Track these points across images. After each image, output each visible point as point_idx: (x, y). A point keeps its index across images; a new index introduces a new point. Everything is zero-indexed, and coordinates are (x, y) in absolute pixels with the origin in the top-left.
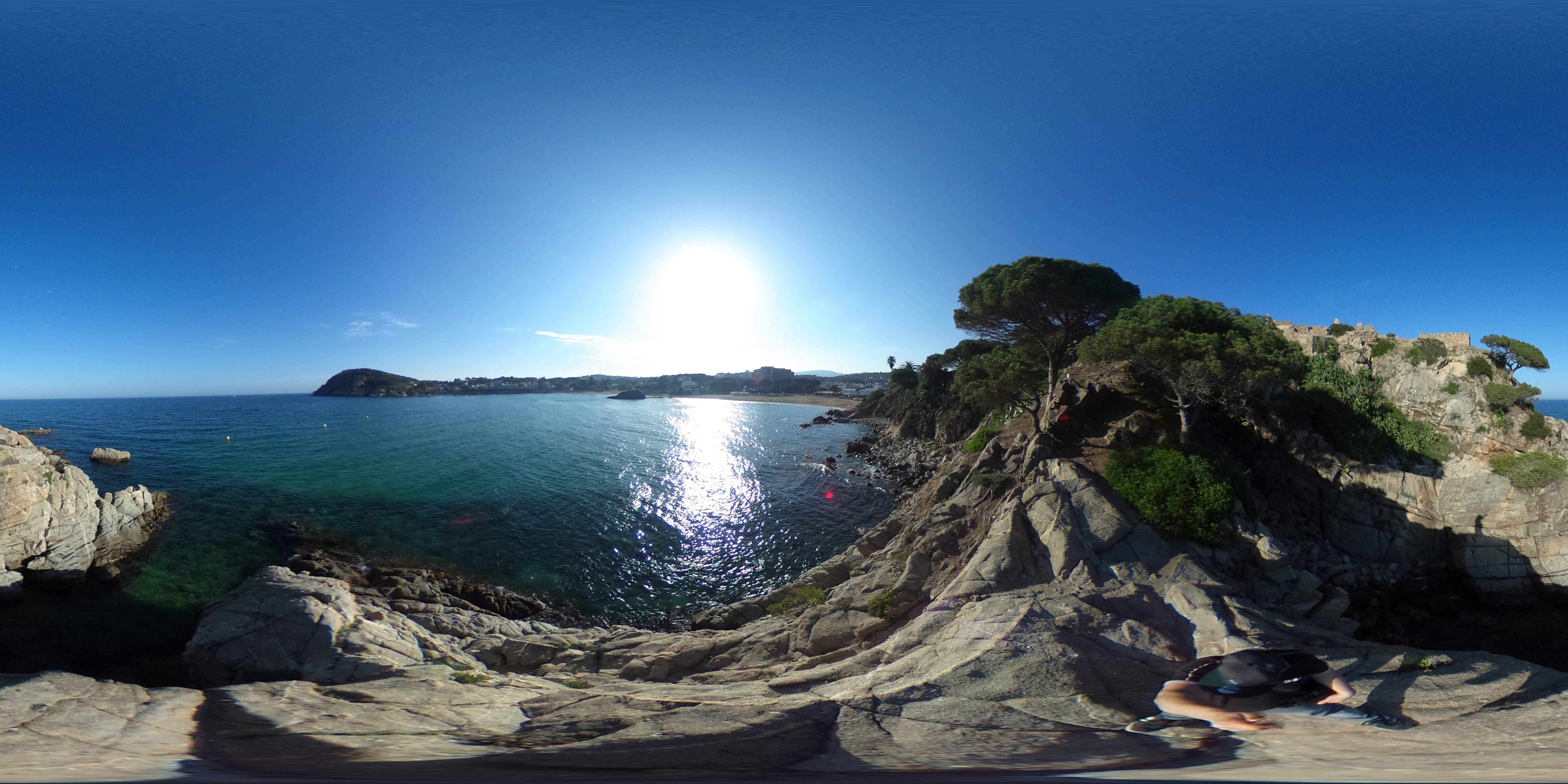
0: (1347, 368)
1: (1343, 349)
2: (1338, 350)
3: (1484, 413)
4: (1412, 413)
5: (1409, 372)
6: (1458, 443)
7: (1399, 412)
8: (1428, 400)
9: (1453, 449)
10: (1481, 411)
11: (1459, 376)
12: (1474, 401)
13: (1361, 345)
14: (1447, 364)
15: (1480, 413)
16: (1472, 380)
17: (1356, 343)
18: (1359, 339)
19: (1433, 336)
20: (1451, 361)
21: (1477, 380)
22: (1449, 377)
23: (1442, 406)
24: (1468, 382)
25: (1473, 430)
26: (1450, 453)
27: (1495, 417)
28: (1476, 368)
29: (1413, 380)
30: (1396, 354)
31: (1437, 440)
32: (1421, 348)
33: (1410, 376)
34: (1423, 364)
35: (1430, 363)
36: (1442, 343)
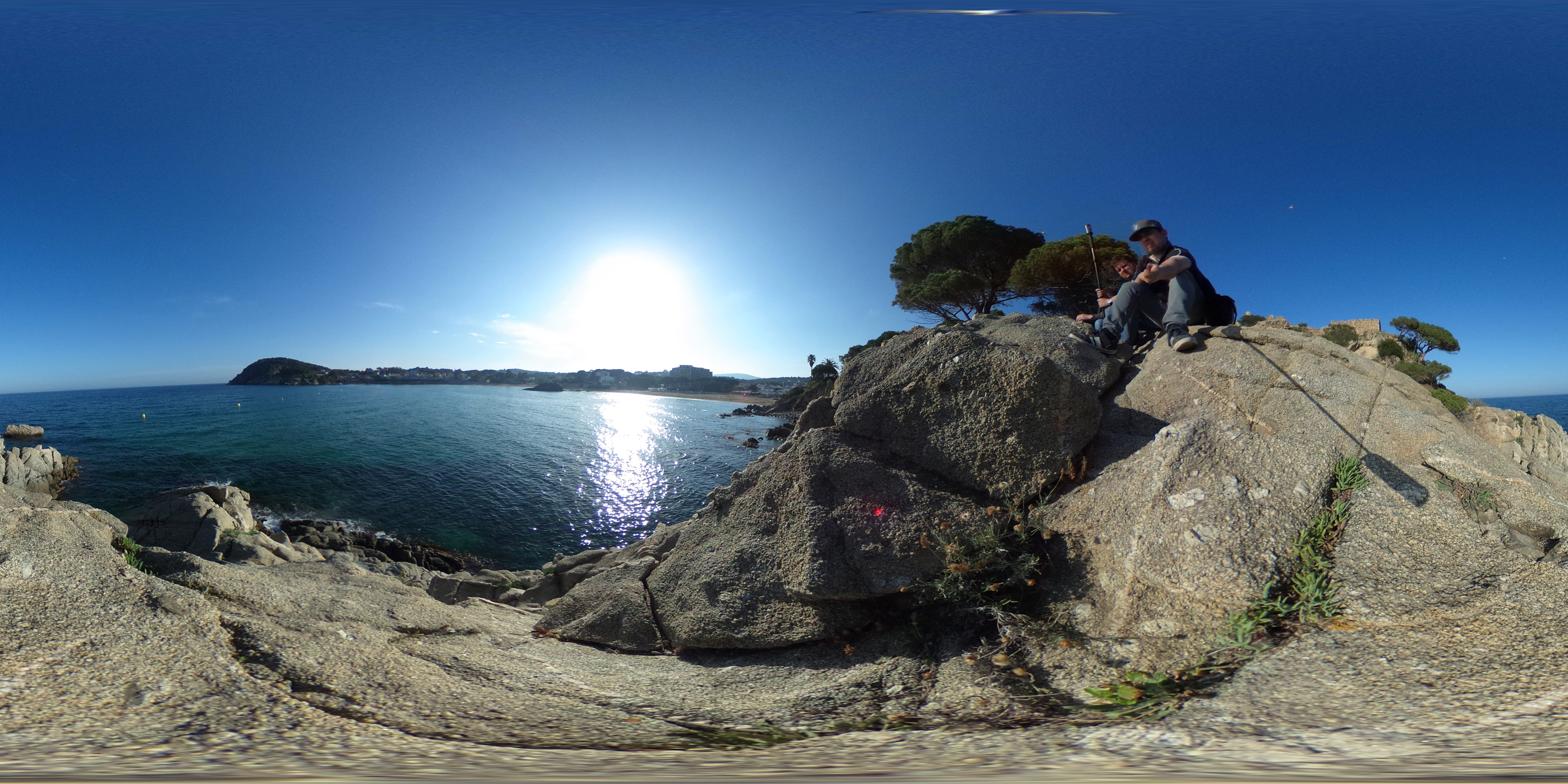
14: (1358, 348)
19: (1343, 322)
20: (1362, 345)
28: (1387, 349)
32: (1334, 331)
35: (1342, 346)
36: (1352, 328)
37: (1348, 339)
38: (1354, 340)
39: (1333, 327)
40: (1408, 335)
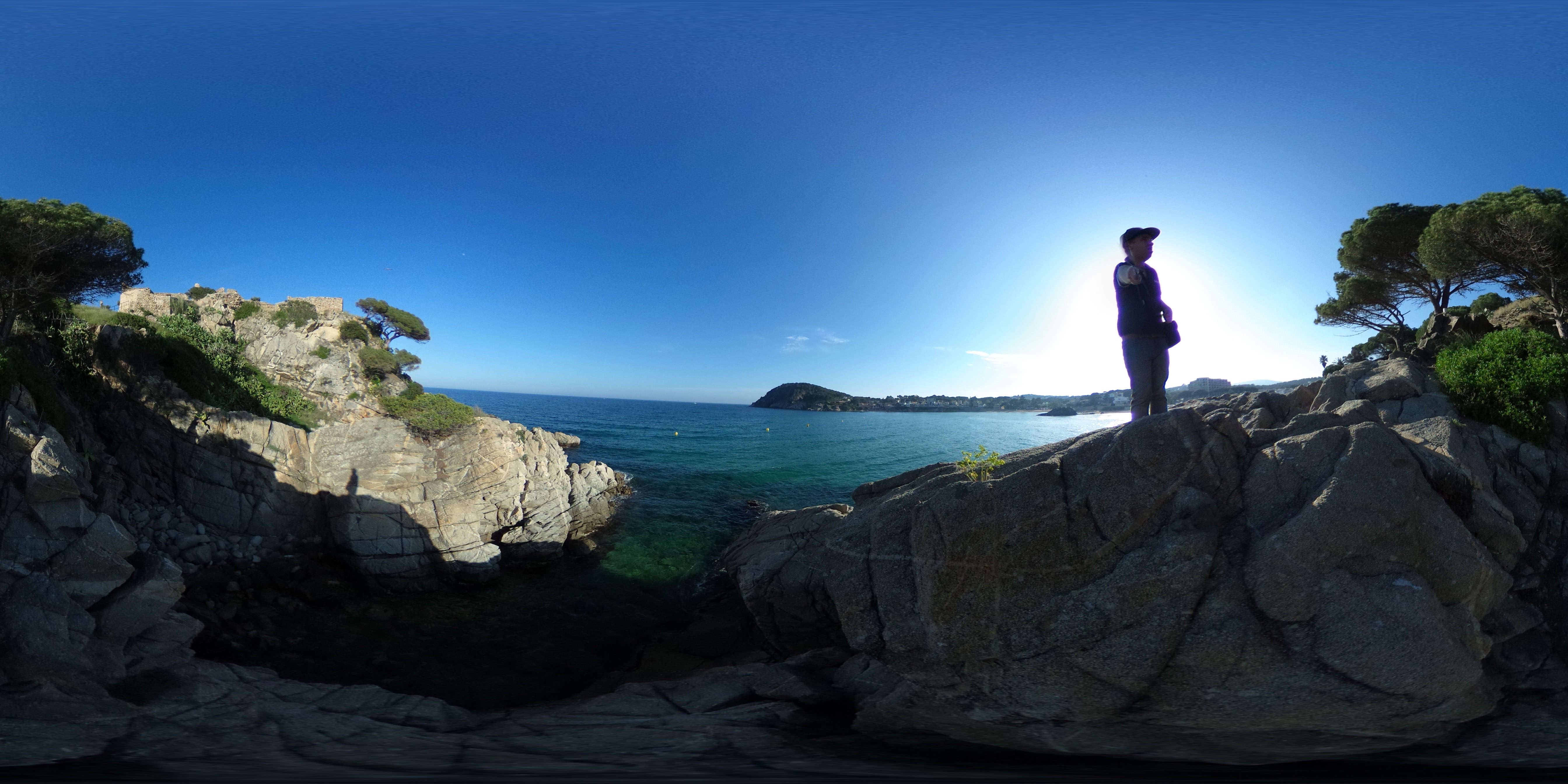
0: (208, 330)
1: (204, 311)
2: (198, 312)
3: (358, 379)
4: (278, 377)
5: (275, 334)
6: (328, 410)
7: (264, 375)
8: (296, 364)
9: (323, 416)
10: (355, 376)
11: (332, 340)
12: (346, 366)
13: (223, 307)
14: (317, 328)
15: (353, 378)
16: (345, 345)
17: (218, 305)
18: (220, 301)
19: (301, 299)
20: (322, 325)
21: (351, 344)
22: (319, 341)
23: (311, 371)
24: (341, 346)
25: (345, 397)
26: (319, 421)
27: (370, 385)
28: (350, 332)
29: (279, 342)
30: (261, 316)
31: (305, 406)
32: (289, 310)
33: (277, 338)
34: (291, 326)
35: (298, 325)
36: (312, 306)
37: (307, 317)
38: (314, 319)
39: (290, 303)
40: (375, 319)
